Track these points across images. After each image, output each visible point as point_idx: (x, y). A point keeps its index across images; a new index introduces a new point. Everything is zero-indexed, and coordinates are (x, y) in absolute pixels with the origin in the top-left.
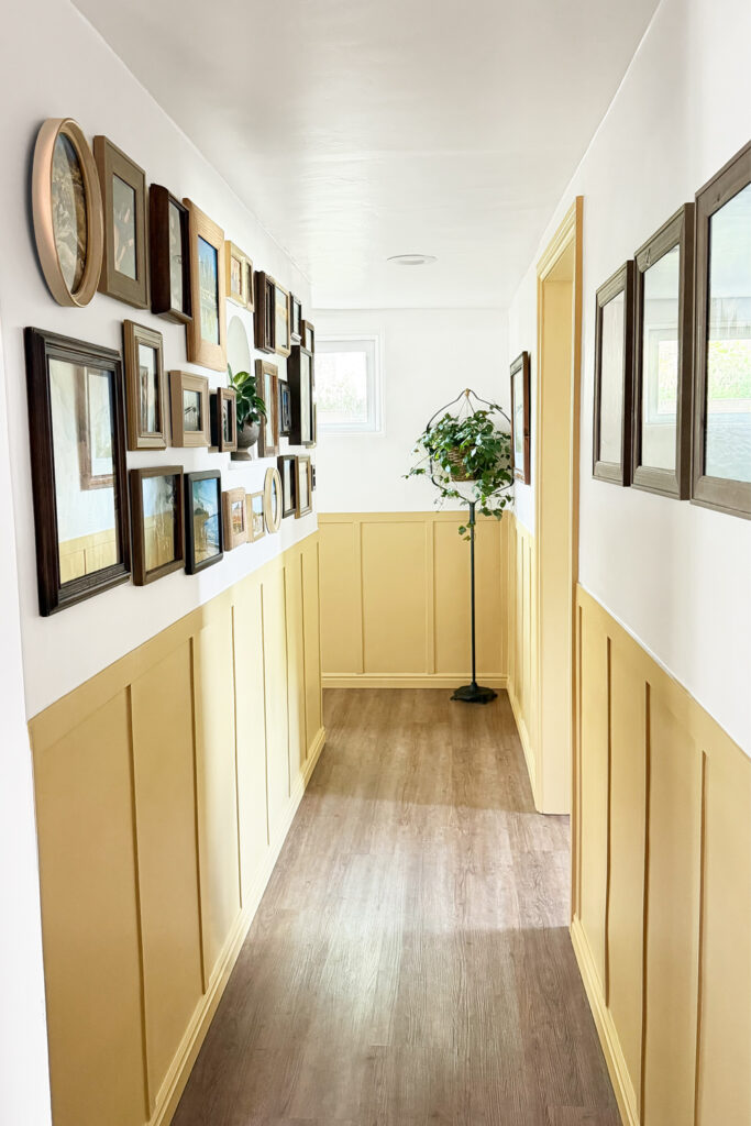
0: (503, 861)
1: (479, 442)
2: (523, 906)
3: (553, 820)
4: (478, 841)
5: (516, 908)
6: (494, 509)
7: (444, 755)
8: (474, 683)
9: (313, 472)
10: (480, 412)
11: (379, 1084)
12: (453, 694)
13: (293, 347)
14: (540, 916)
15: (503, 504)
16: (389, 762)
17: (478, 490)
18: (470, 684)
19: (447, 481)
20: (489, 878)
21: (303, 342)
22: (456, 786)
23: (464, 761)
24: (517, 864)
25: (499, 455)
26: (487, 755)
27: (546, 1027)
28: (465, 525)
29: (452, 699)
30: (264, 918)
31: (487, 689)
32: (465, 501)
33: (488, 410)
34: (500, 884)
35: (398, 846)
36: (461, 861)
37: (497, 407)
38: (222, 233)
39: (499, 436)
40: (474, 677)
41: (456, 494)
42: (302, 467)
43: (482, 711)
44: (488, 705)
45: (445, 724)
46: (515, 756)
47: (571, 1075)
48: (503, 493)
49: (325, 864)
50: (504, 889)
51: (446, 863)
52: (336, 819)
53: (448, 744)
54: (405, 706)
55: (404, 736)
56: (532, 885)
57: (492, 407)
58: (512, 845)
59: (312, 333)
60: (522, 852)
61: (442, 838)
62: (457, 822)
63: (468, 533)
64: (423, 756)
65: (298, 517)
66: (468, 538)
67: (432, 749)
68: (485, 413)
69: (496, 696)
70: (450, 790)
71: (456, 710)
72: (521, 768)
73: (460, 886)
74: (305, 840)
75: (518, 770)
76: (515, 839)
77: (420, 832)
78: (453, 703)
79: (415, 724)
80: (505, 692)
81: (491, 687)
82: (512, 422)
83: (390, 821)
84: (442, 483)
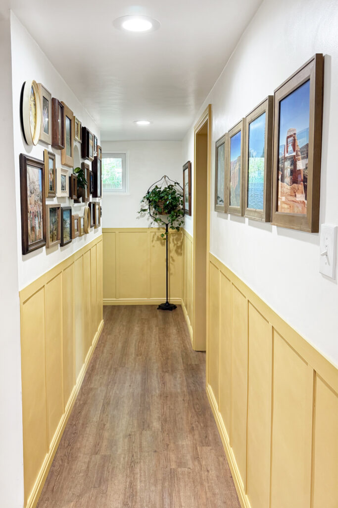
0: (180, 368)
1: (170, 198)
2: (188, 383)
3: (200, 353)
4: (169, 362)
5: (185, 384)
6: (176, 227)
7: (155, 330)
8: (167, 302)
9: (101, 209)
10: (170, 185)
11: (134, 443)
12: (158, 307)
13: (95, 157)
14: (194, 387)
15: (180, 225)
16: (132, 333)
17: (169, 218)
18: (165, 303)
19: (156, 214)
20: (174, 374)
21: (98, 154)
22: (160, 341)
23: (163, 333)
24: (185, 369)
25: (178, 204)
26: (173, 330)
27: (197, 423)
28: (164, 233)
29: (158, 309)
30: (83, 391)
31: (173, 304)
32: (164, 223)
33: (174, 184)
34: (179, 376)
35: (137, 364)
36: (163, 368)
37: (177, 183)
38: (72, 113)
39: (179, 196)
40: (167, 300)
41: (160, 220)
42: (97, 207)
43: (171, 314)
44: (173, 311)
45: (155, 319)
46: (184, 331)
47: (206, 437)
48: (180, 220)
49: (107, 372)
50: (180, 378)
51: (157, 369)
52: (111, 355)
53: (156, 326)
54: (138, 312)
55: (137, 323)
56: (191, 376)
57: (175, 183)
58: (183, 362)
59: (101, 150)
60: (187, 365)
61: (155, 360)
62: (161, 355)
63: (165, 237)
64: (146, 331)
65: (95, 228)
66: (165, 239)
67: (150, 328)
68: (172, 186)
69: (176, 307)
70: (158, 343)
71: (160, 313)
72: (188, 334)
73: (163, 378)
74: (98, 363)
75: (186, 336)
76: (184, 360)
77: (146, 359)
78: (158, 311)
79: (142, 319)
80: (180, 306)
81: (174, 304)
82: (184, 190)
83: (133, 355)
84: (154, 216)
